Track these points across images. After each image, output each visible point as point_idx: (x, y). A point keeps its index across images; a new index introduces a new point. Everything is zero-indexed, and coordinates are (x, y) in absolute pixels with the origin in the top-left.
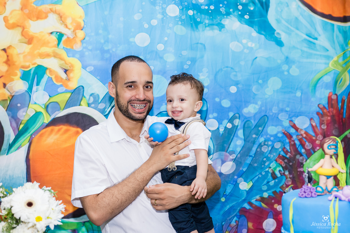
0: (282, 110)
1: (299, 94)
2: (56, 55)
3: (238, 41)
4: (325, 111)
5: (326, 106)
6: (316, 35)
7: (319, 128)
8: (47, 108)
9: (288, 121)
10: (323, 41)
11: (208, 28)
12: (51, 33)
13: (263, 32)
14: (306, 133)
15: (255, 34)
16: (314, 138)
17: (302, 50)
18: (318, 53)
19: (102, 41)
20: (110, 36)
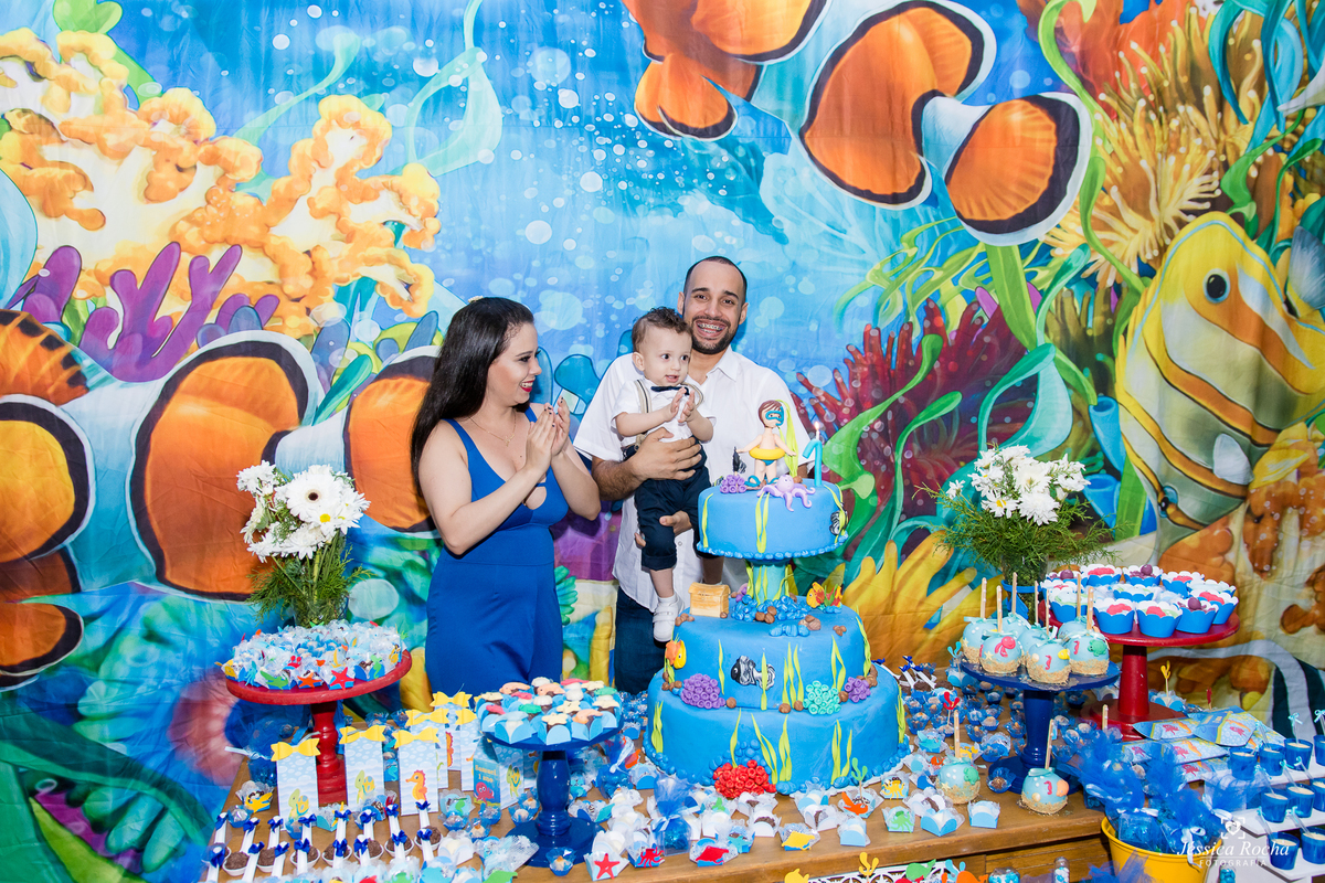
0: (784, 355)
1: (813, 327)
2: (393, 261)
3: (707, 235)
4: (859, 357)
5: (861, 349)
6: (844, 226)
7: (847, 385)
8: (376, 348)
9: (794, 374)
10: (855, 235)
11: (653, 212)
12: (385, 223)
13: (751, 219)
14: (826, 395)
15: (737, 222)
16: (839, 404)
17: (819, 251)
18: (847, 256)
19: (470, 235)
20: (483, 227)
